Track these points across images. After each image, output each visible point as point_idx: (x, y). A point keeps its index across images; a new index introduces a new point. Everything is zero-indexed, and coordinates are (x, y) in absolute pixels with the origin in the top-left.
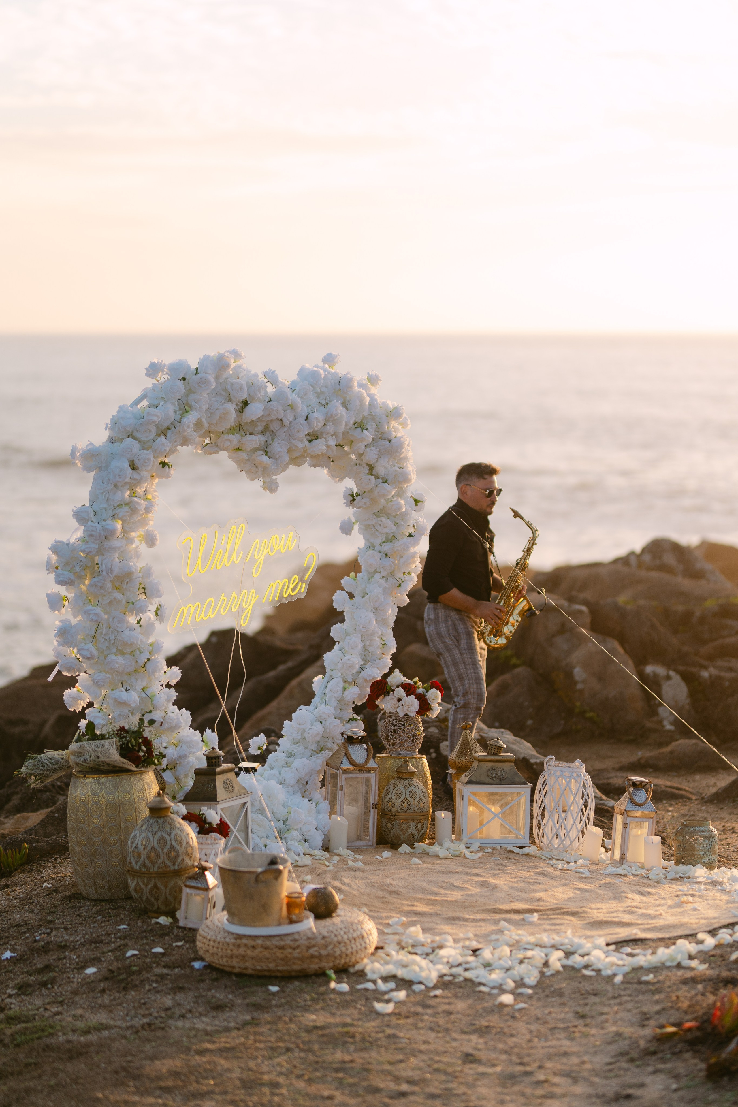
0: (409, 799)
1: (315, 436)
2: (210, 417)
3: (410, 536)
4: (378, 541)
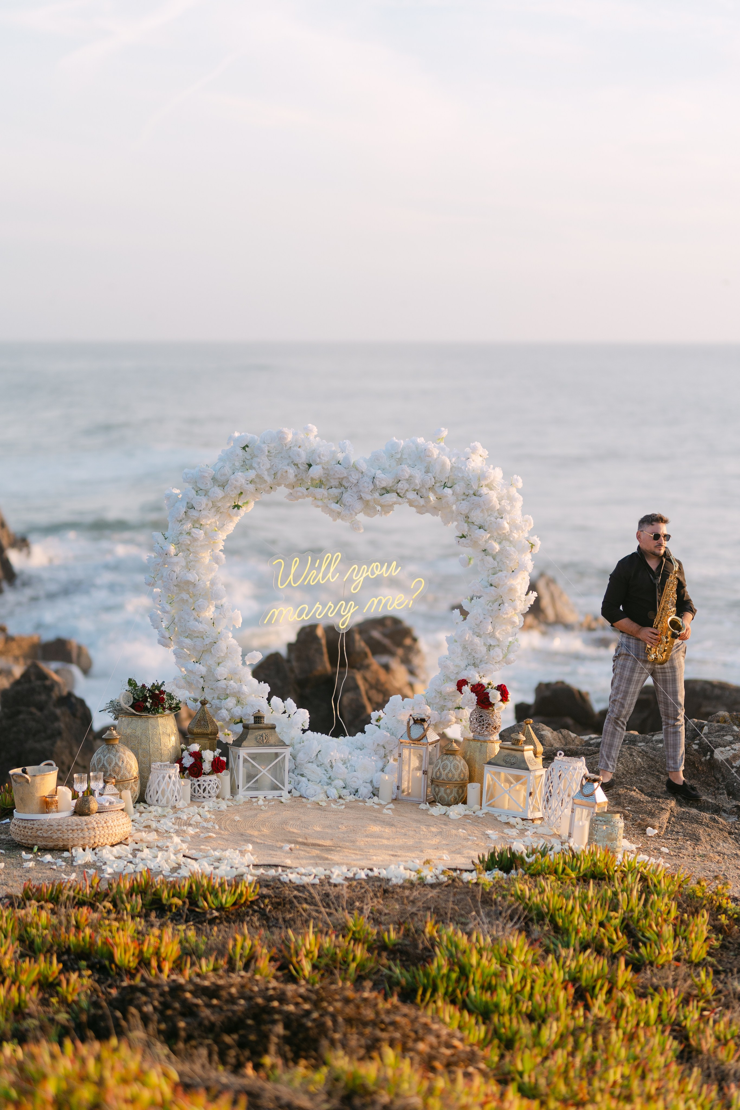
1: (386, 491)
2: (275, 474)
3: (513, 571)
4: (486, 573)
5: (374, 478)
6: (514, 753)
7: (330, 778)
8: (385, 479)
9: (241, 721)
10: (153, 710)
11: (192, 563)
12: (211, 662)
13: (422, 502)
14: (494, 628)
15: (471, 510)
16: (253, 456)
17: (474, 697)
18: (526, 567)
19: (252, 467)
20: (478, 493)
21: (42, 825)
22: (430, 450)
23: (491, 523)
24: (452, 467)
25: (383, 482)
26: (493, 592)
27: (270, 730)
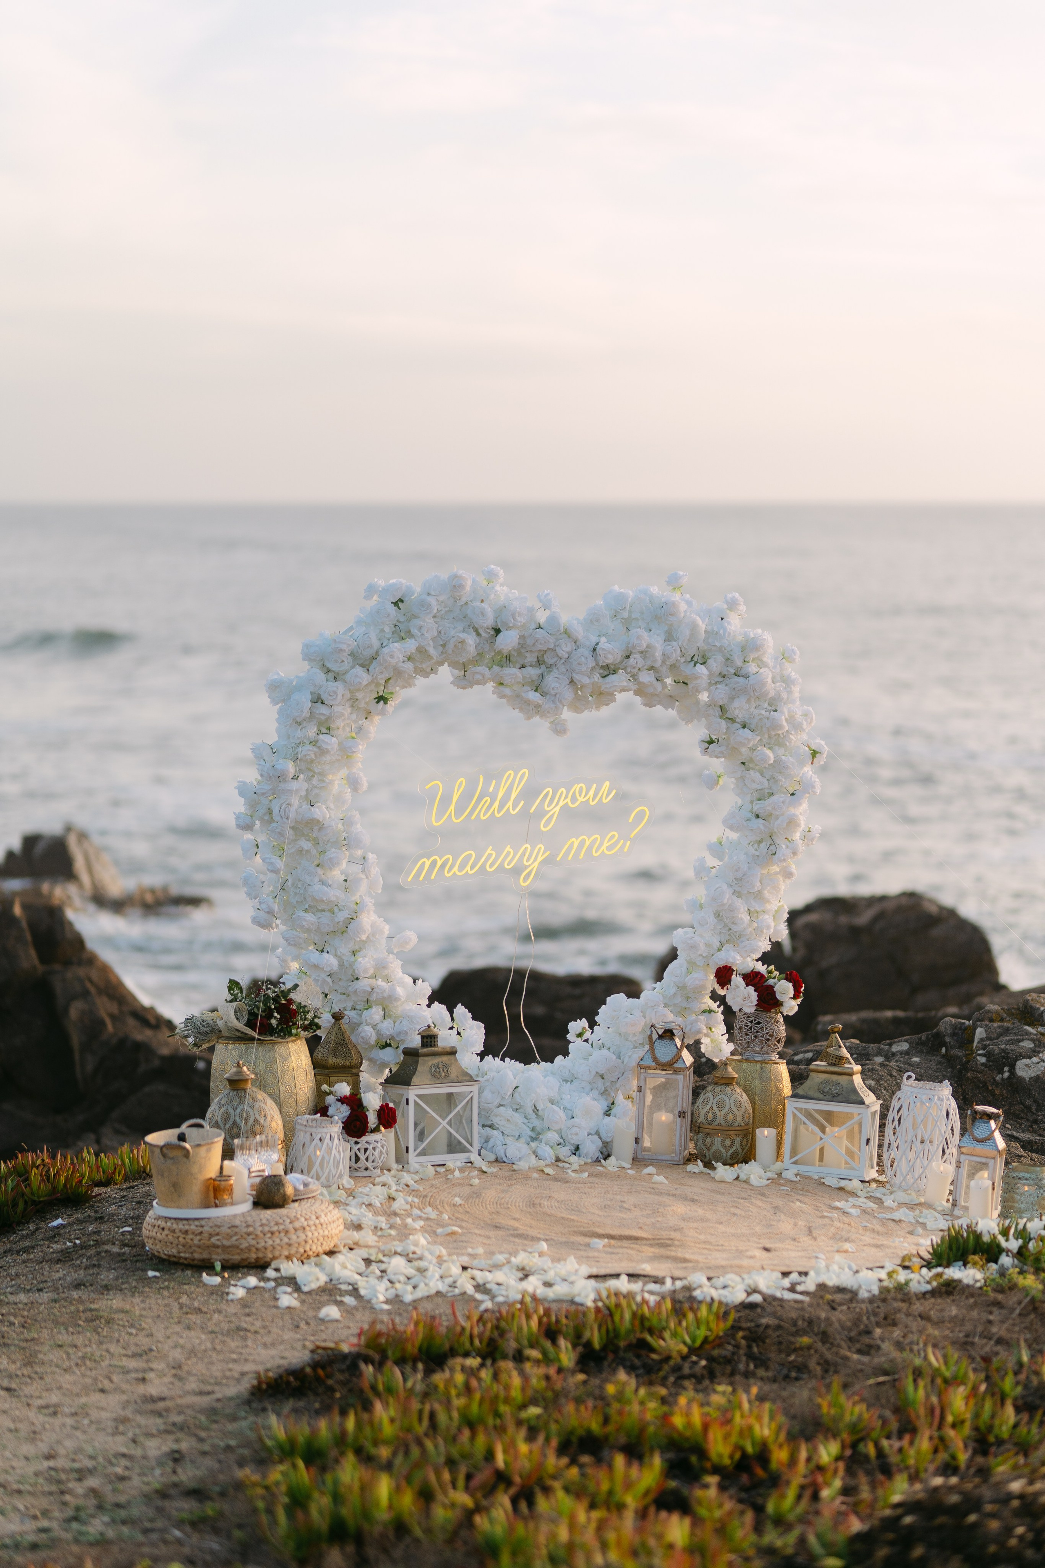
0: (715, 1108)
1: (610, 670)
2: (443, 646)
3: (793, 794)
4: (748, 798)
5: (594, 650)
6: (835, 1078)
7: (535, 1129)
8: (611, 651)
9: (393, 1044)
10: (281, 1030)
11: (316, 791)
12: (344, 950)
13: (656, 687)
14: (762, 883)
15: (732, 699)
16: (411, 617)
17: (751, 993)
18: (814, 787)
19: (410, 634)
20: (743, 672)
22: (674, 604)
23: (761, 720)
24: (706, 631)
25: (609, 656)
26: (762, 827)
27: (449, 1057)
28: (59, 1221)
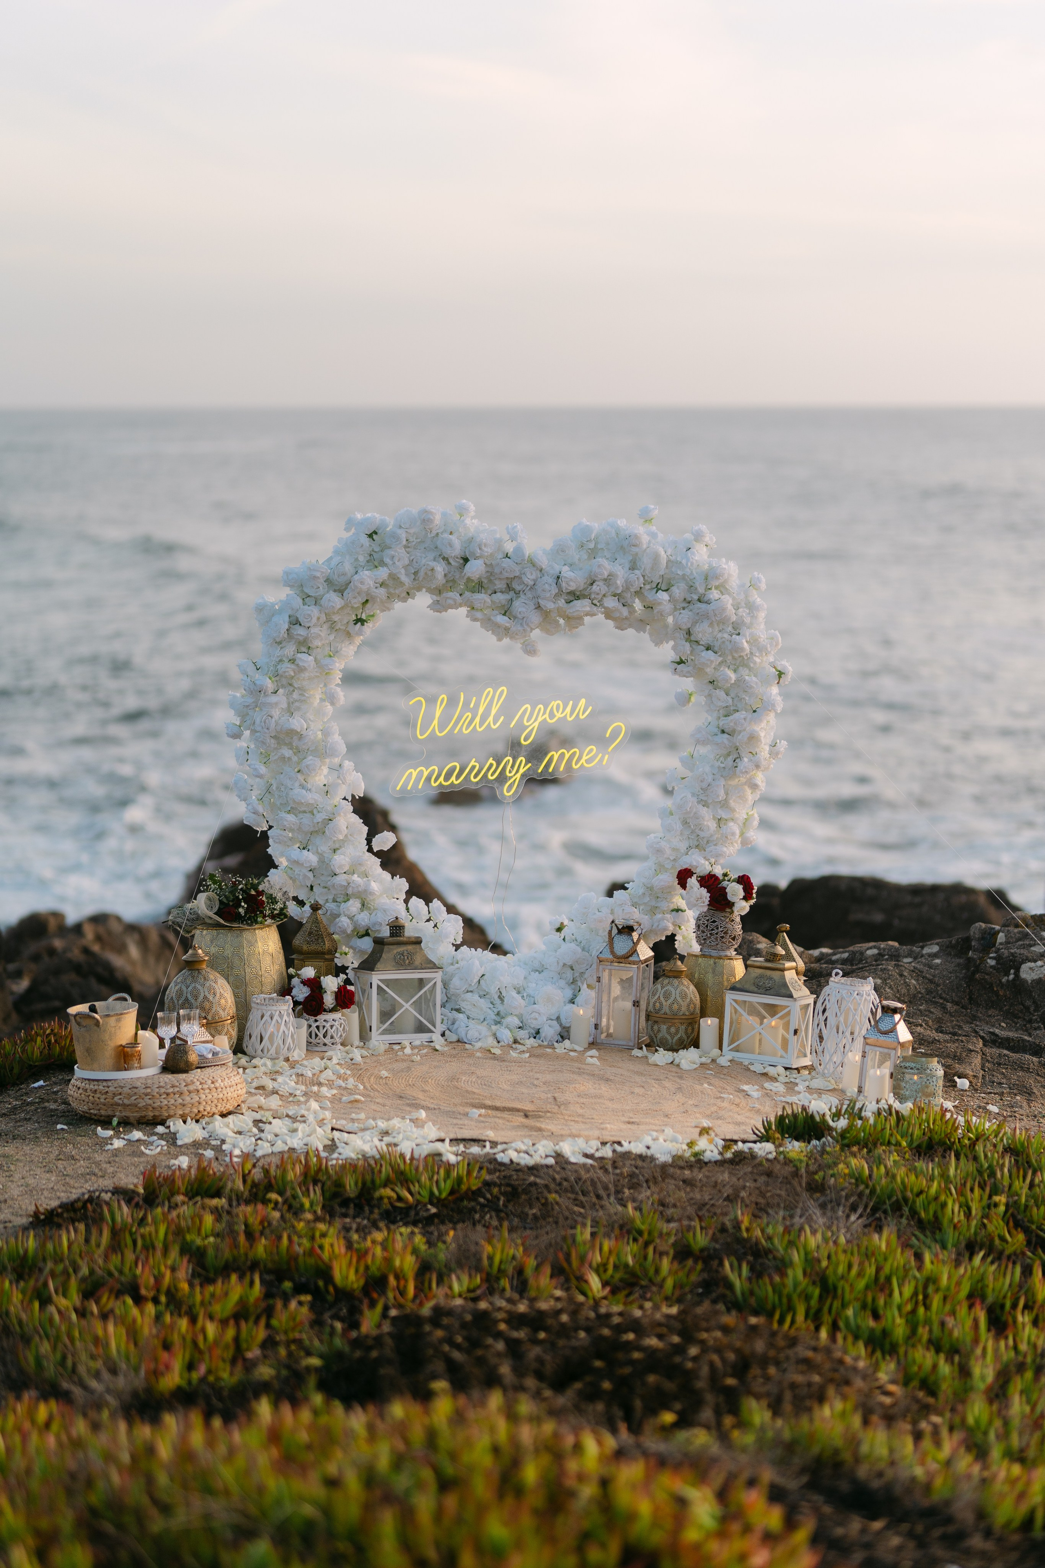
0: (662, 999)
1: (575, 596)
2: (416, 573)
3: (755, 711)
4: (715, 714)
5: (558, 577)
6: (769, 973)
7: (498, 1014)
8: (574, 579)
9: (367, 934)
10: (249, 919)
11: (297, 704)
12: (324, 847)
13: (625, 612)
14: (727, 794)
15: (695, 623)
16: (384, 547)
17: (704, 894)
18: (773, 705)
19: (382, 563)
20: (706, 599)
21: (122, 1087)
22: (636, 537)
23: (724, 642)
24: (669, 561)
25: (571, 583)
26: (726, 742)
27: (414, 946)
28: (41, 1083)
